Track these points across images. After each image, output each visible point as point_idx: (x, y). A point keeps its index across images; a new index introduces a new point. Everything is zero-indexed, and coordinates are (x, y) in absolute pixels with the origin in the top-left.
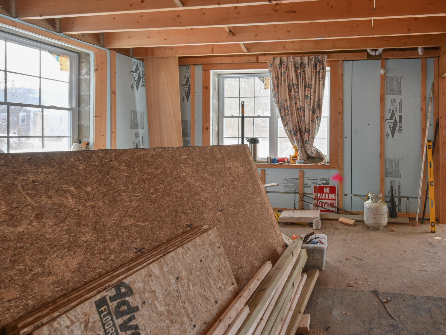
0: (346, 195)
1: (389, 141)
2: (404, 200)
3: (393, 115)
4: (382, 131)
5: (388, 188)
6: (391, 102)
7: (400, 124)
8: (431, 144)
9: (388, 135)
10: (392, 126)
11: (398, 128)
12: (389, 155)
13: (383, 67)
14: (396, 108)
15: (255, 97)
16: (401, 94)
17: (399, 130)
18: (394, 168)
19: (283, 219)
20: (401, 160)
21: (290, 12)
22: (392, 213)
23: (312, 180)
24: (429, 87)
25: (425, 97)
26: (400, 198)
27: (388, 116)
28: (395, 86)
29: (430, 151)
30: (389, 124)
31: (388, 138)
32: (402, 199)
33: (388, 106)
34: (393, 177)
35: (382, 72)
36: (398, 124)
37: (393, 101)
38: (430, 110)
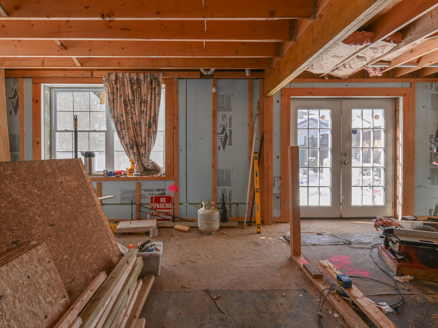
0: (181, 204)
1: (221, 153)
2: (234, 206)
3: (224, 129)
4: (214, 144)
5: (220, 196)
6: (222, 118)
7: (231, 138)
8: (257, 155)
9: (219, 148)
10: (223, 140)
11: (228, 141)
12: (221, 166)
13: (215, 85)
14: (227, 123)
15: (90, 112)
16: (231, 111)
17: (229, 143)
18: (225, 178)
19: (120, 229)
20: (231, 170)
21: (124, 29)
22: (224, 218)
23: (149, 191)
24: (255, 105)
25: (252, 114)
26: (230, 204)
27: (220, 130)
28: (226, 104)
29: (256, 162)
30: (221, 138)
31: (219, 150)
32: (232, 205)
33: (220, 121)
34: (224, 186)
35: (214, 90)
36: (229, 138)
37: (224, 117)
38: (256, 126)
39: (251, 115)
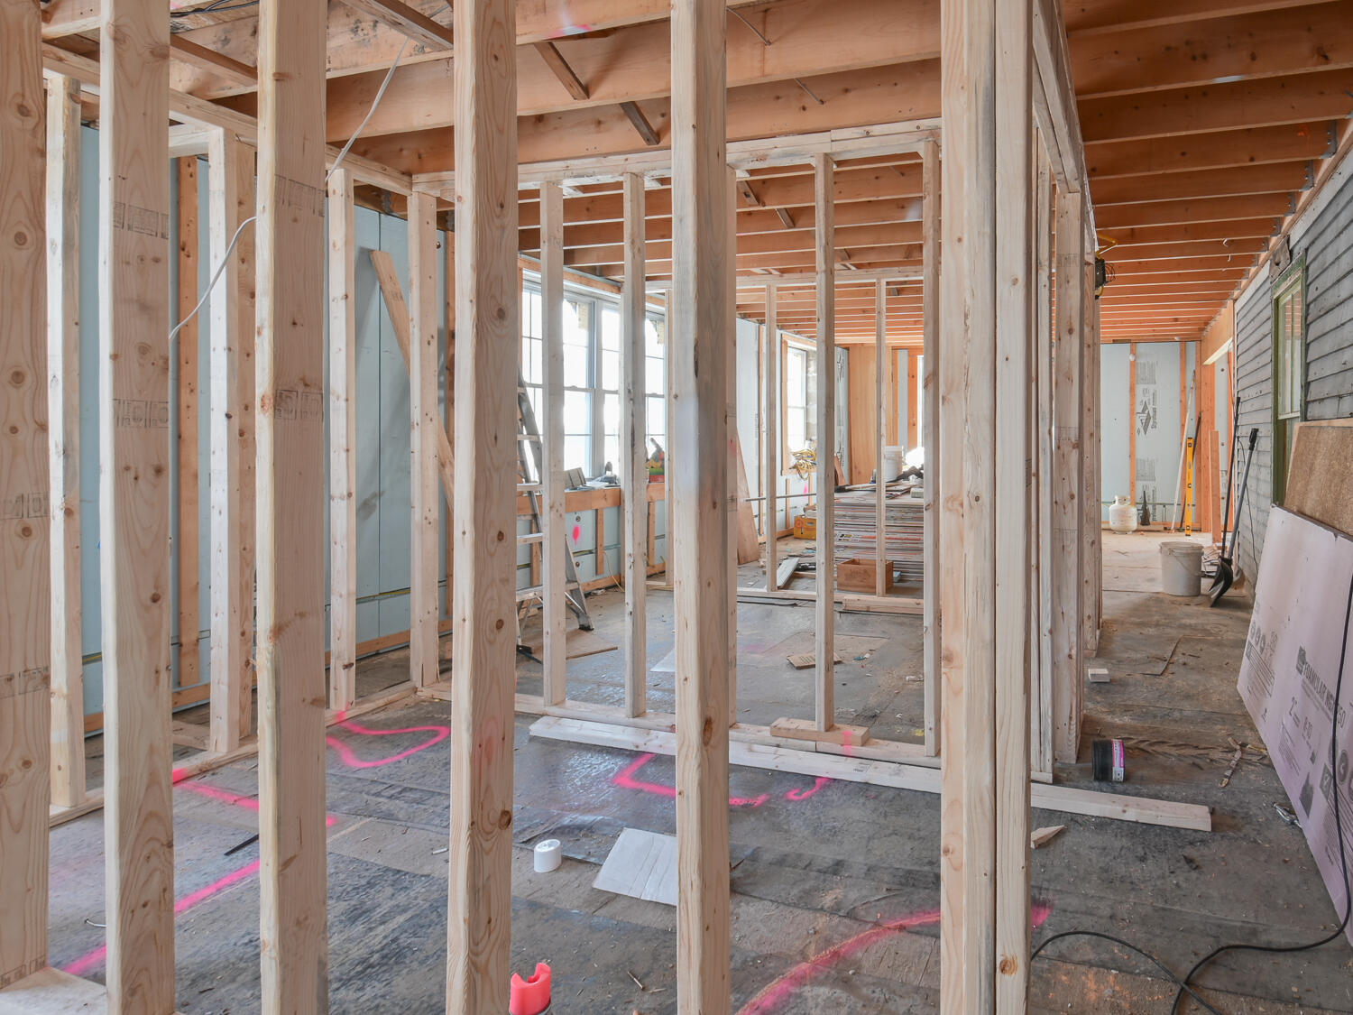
1: (1141, 439)
2: (1159, 508)
3: (1145, 408)
4: (1132, 426)
5: (1139, 494)
6: (1143, 393)
7: (1155, 419)
8: (1192, 441)
9: (1139, 432)
10: (1144, 421)
11: (1151, 423)
12: (1141, 454)
13: (1133, 352)
14: (1149, 400)
16: (1155, 384)
17: (1153, 425)
18: (1146, 470)
20: (1156, 460)
22: (1145, 520)
24: (1190, 375)
25: (1185, 387)
26: (1154, 505)
27: (1140, 408)
28: (1148, 375)
29: (1190, 450)
30: (1141, 418)
31: (1139, 434)
32: (1157, 506)
33: (1140, 397)
34: (1145, 480)
35: (1131, 358)
36: (1152, 418)
37: (1145, 391)
38: (1191, 402)
39: (1183, 389)
